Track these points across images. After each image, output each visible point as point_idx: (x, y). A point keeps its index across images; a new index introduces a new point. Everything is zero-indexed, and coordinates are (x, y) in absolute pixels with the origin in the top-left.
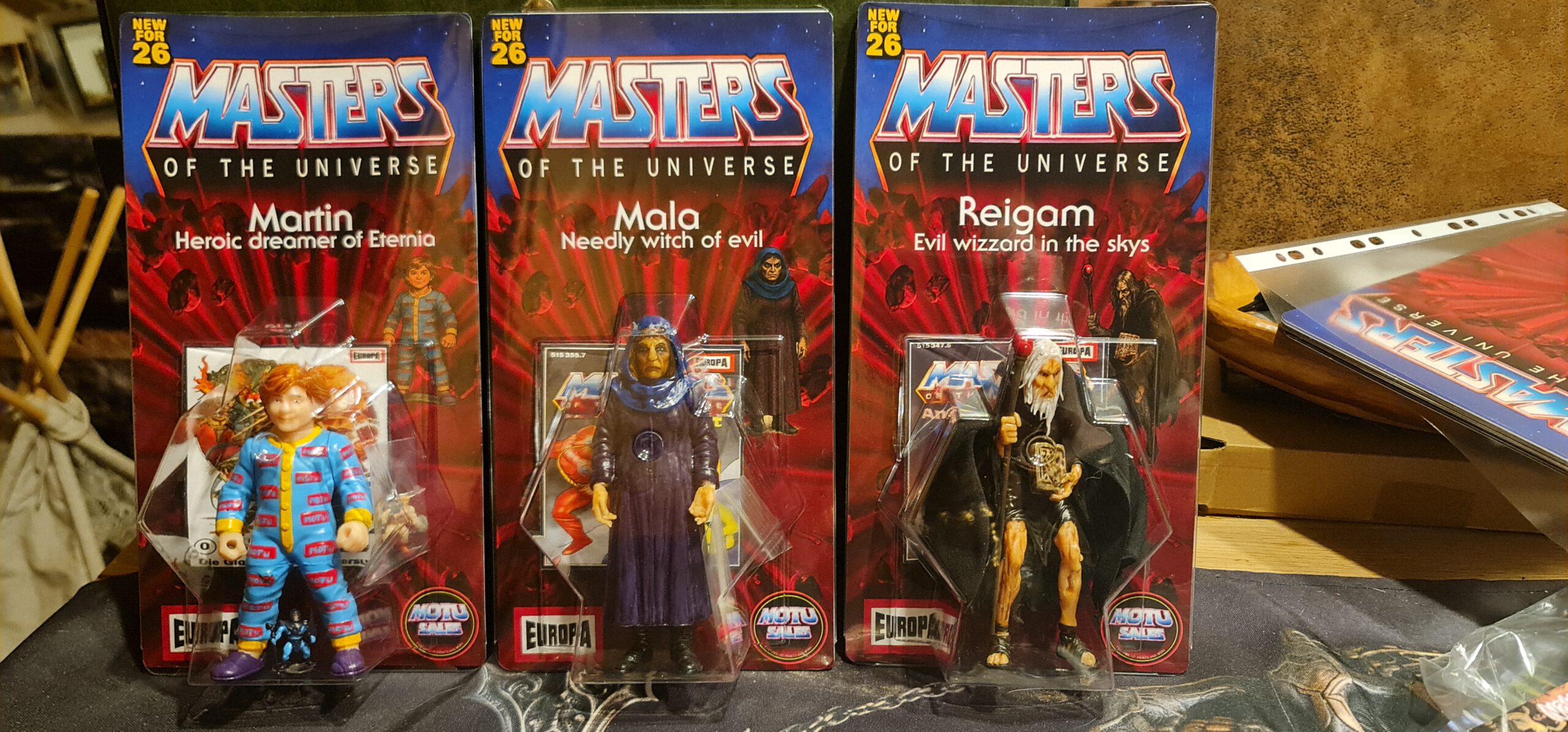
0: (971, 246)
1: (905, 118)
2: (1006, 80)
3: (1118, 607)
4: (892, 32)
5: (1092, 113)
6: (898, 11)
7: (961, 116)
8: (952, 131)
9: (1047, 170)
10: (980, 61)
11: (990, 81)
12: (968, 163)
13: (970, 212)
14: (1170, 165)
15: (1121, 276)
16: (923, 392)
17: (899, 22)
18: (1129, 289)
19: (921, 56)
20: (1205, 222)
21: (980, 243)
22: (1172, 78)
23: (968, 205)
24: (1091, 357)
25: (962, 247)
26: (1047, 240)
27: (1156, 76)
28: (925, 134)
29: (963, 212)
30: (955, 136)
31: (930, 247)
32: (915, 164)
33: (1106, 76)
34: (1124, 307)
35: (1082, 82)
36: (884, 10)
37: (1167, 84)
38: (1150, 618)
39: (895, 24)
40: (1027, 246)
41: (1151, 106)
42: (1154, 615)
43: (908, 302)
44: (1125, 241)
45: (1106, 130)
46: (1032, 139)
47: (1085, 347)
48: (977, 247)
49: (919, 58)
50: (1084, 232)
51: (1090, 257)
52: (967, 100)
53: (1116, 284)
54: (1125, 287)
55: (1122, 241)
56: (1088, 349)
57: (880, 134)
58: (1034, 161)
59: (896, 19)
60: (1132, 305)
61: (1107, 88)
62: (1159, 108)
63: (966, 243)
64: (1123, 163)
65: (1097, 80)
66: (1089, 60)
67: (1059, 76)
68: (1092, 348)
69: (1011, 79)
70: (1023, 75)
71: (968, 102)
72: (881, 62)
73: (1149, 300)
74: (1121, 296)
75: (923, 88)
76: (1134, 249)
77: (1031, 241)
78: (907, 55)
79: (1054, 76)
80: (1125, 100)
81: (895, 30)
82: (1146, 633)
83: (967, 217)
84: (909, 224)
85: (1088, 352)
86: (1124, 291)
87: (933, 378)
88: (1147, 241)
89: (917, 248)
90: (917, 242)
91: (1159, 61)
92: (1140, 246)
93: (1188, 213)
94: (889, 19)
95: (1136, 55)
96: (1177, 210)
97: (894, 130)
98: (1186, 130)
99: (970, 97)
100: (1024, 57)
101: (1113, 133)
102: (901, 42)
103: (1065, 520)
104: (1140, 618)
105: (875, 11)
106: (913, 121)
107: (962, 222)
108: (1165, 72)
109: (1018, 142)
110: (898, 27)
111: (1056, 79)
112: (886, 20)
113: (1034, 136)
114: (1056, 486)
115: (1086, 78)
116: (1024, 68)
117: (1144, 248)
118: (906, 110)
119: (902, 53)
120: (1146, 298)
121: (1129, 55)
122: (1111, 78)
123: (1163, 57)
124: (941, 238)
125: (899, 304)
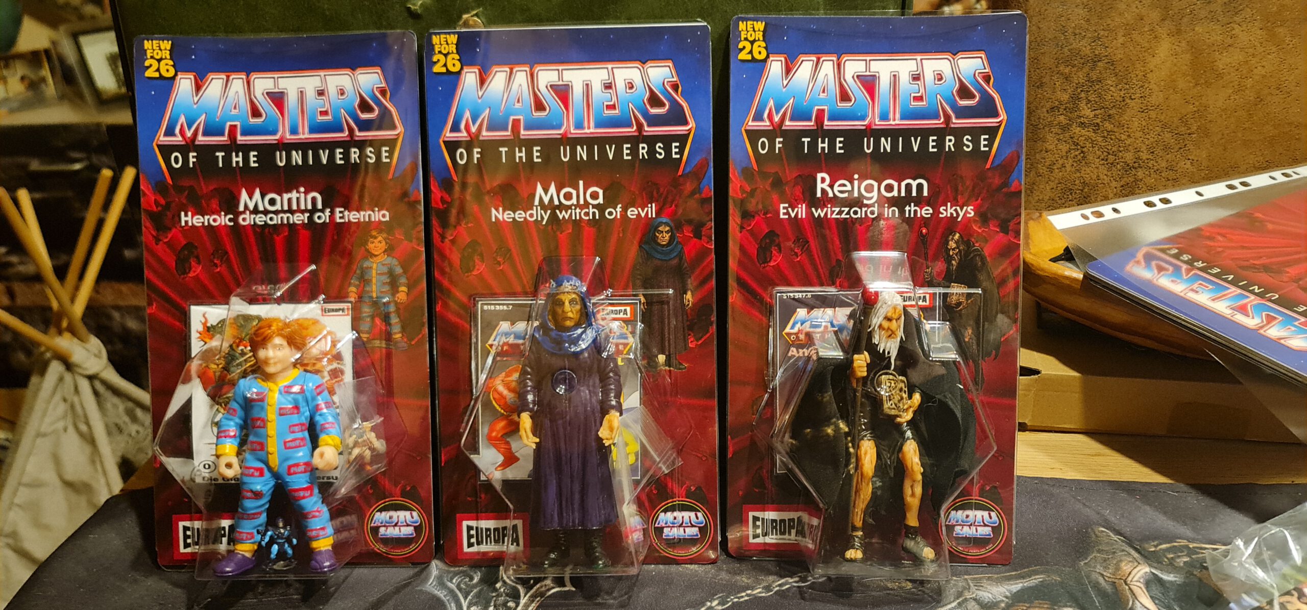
0: (826, 214)
1: (770, 110)
2: (853, 77)
3: (953, 510)
4: (759, 40)
5: (924, 103)
6: (764, 23)
7: (817, 108)
8: (810, 120)
9: (889, 150)
10: (832, 62)
11: (840, 78)
12: (823, 145)
13: (825, 186)
14: (990, 145)
15: (951, 237)
16: (789, 334)
17: (764, 32)
18: (958, 247)
19: (783, 59)
20: (1020, 192)
21: (834, 211)
22: (991, 74)
23: (823, 180)
24: (928, 303)
25: (819, 214)
26: (889, 208)
27: (977, 71)
28: (787, 123)
29: (819, 186)
30: (812, 124)
31: (793, 215)
32: (779, 148)
33: (936, 73)
34: (954, 262)
35: (916, 78)
36: (752, 22)
37: (987, 78)
38: (979, 518)
39: (761, 33)
40: (872, 213)
41: (973, 97)
42: (983, 516)
43: (775, 261)
44: (954, 208)
45: (937, 117)
46: (875, 125)
47: (922, 296)
48: (831, 214)
49: (781, 61)
50: (919, 201)
51: (924, 221)
52: (821, 94)
53: (948, 244)
54: (954, 245)
55: (951, 208)
56: (924, 297)
57: (750, 123)
58: (877, 144)
59: (762, 29)
60: (960, 260)
61: (937, 82)
62: (980, 98)
63: (822, 211)
64: (951, 144)
65: (929, 76)
66: (921, 60)
67: (897, 73)
68: (928, 296)
69: (858, 76)
70: (868, 73)
71: (822, 96)
72: (750, 65)
73: (975, 256)
74: (951, 253)
75: (785, 84)
76: (961, 214)
77: (876, 209)
78: (771, 58)
79: (892, 74)
80: (952, 92)
81: (761, 38)
82: (977, 531)
83: (823, 190)
84: (775, 196)
85: (924, 299)
86: (953, 249)
87: (797, 323)
88: (972, 208)
89: (782, 216)
90: (782, 211)
91: (980, 59)
92: (966, 212)
93: (1006, 184)
94: (756, 29)
95: (960, 55)
96: (997, 181)
97: (762, 120)
98: (1003, 116)
99: (824, 92)
100: (868, 58)
101: (942, 120)
102: (766, 48)
103: (908, 438)
104: (971, 519)
105: (745, 23)
106: (777, 112)
107: (819, 195)
108: (985, 69)
109: (864, 128)
110: (764, 36)
111: (895, 76)
112: (754, 31)
113: (877, 123)
114: (900, 411)
115: (919, 74)
116: (868, 67)
117: (970, 213)
118: (771, 103)
119: (768, 57)
120: (972, 255)
121: (955, 55)
122: (940, 74)
123: (983, 56)
124: (802, 208)
125: (767, 263)
